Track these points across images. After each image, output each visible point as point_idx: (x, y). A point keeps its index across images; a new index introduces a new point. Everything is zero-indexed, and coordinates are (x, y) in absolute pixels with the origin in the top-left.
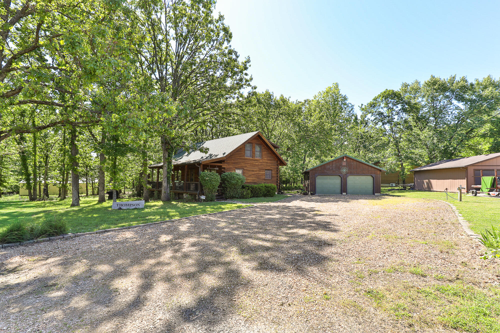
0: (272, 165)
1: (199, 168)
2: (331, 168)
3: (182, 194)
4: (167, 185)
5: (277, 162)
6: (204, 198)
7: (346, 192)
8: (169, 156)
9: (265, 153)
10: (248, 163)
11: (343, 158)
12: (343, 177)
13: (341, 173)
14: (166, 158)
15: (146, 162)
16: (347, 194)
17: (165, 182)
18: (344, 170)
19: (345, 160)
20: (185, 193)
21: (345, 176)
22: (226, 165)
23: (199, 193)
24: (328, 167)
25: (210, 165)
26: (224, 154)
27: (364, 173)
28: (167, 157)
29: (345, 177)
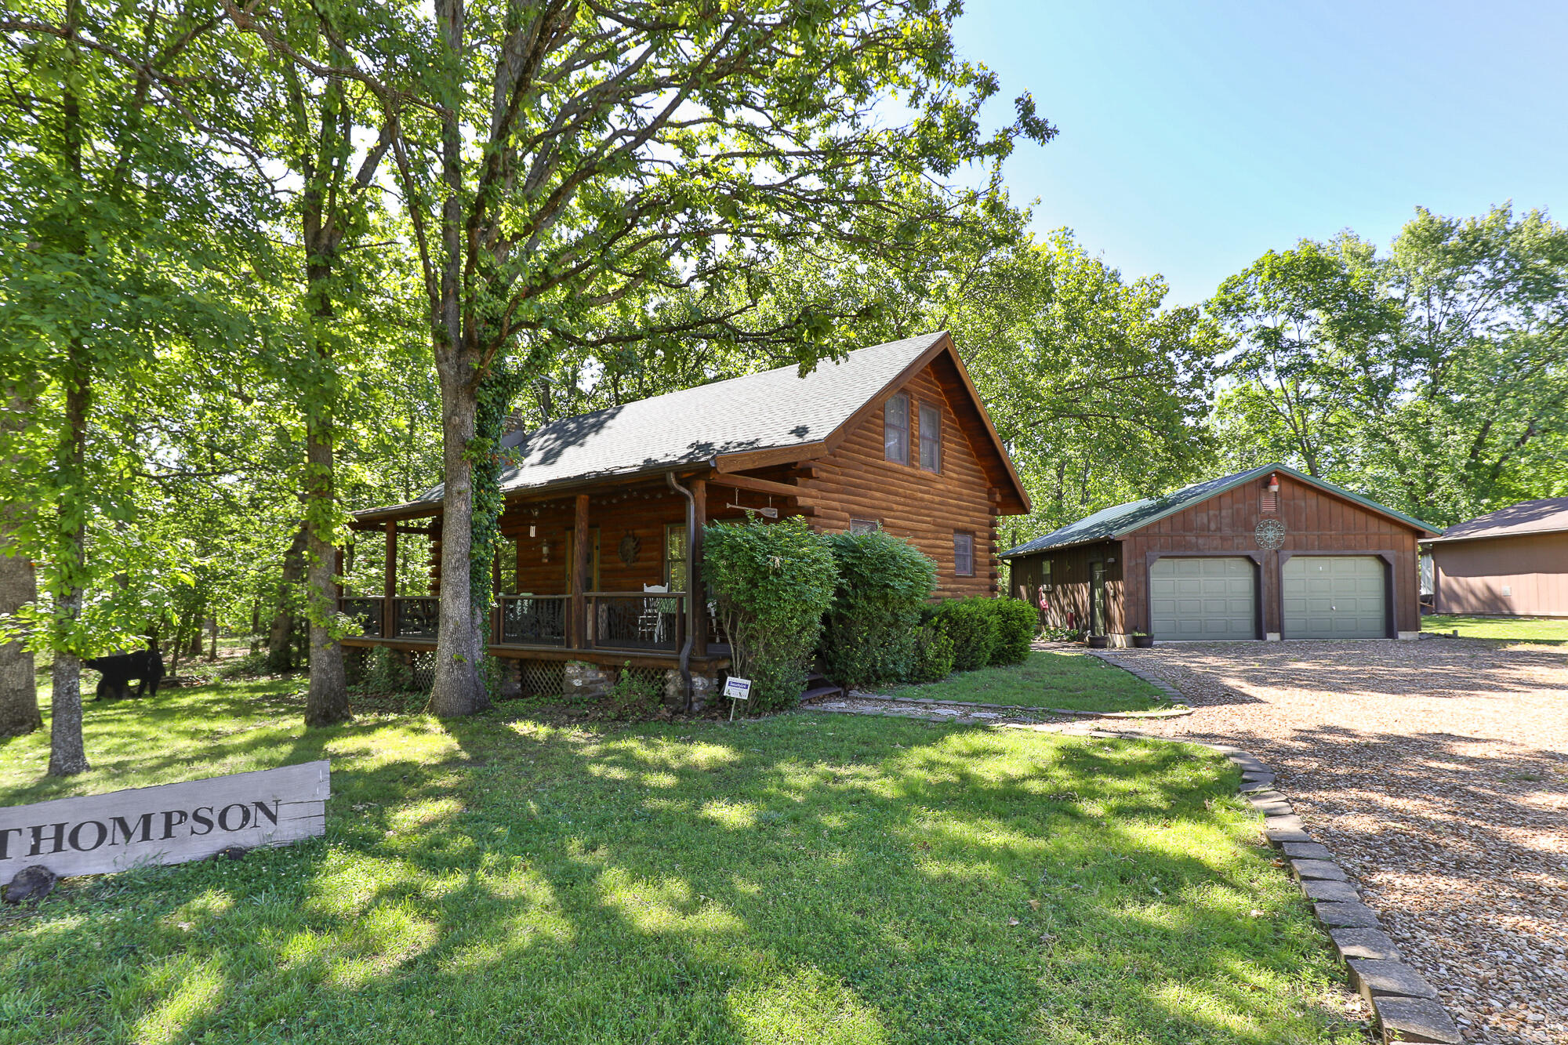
0: (975, 510)
1: (685, 498)
2: (1213, 526)
3: (562, 664)
4: (473, 614)
5: (990, 494)
6: (745, 694)
7: (1280, 629)
8: (482, 432)
9: (954, 448)
10: (896, 494)
11: (1266, 481)
12: (1267, 563)
13: (1258, 547)
14: (464, 443)
15: (326, 470)
16: (1282, 638)
17: (457, 595)
18: (1270, 534)
19: (1275, 488)
20: (576, 657)
21: (1274, 559)
22: (814, 492)
23: (690, 660)
24: (1203, 518)
25: (742, 491)
26: (801, 431)
27: (1349, 548)
28: (470, 431)
29: (1273, 566)
